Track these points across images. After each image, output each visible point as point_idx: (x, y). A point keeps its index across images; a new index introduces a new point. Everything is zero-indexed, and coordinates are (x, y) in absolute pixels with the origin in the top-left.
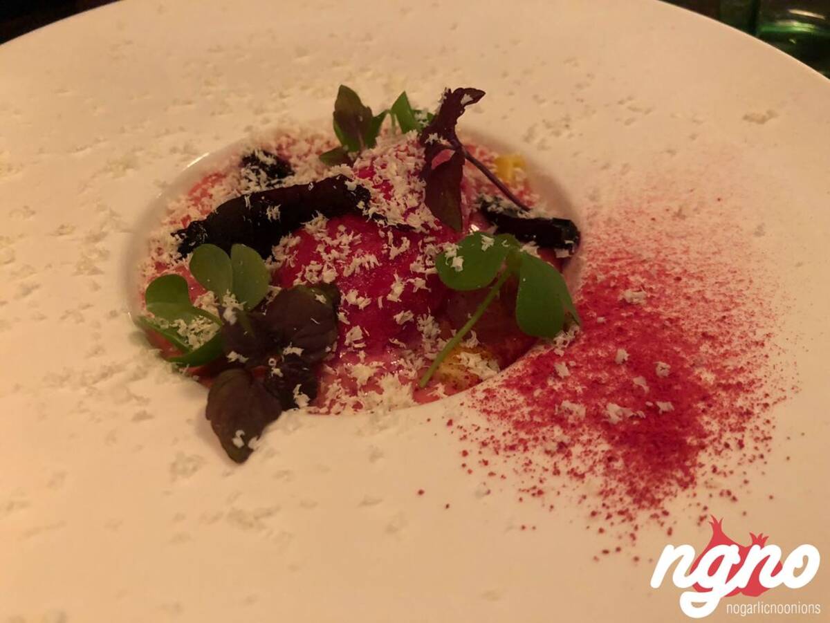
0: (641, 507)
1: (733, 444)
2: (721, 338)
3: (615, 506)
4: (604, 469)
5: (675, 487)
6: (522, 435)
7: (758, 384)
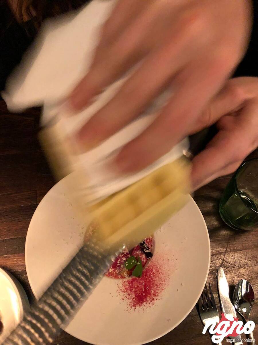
1: (149, 303)
2: (158, 286)
3: (131, 305)
5: (139, 306)
6: (125, 290)
7: (158, 296)
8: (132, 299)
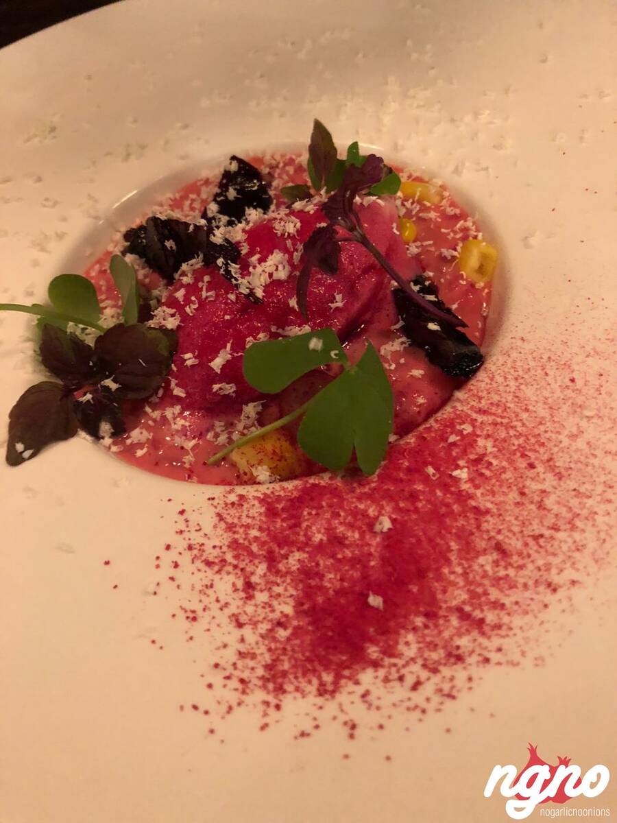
0: (264, 687)
3: (243, 671)
4: (267, 630)
5: (312, 688)
7: (503, 632)
8: (264, 627)
